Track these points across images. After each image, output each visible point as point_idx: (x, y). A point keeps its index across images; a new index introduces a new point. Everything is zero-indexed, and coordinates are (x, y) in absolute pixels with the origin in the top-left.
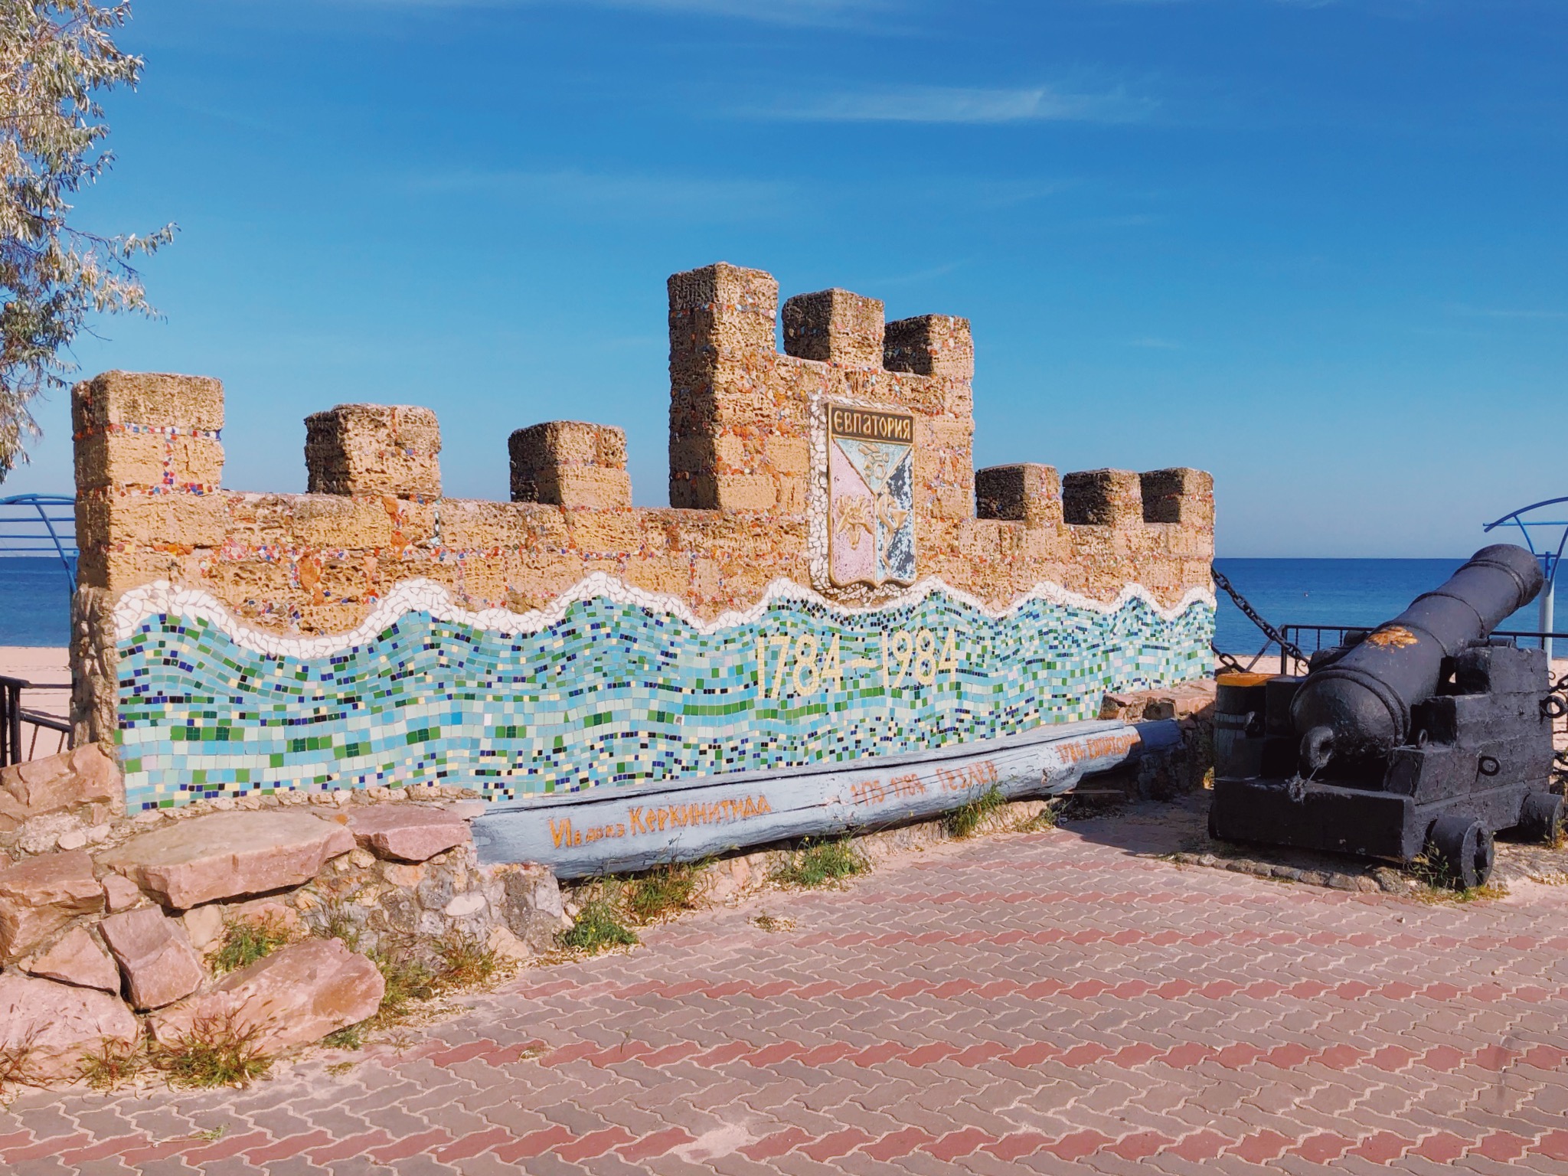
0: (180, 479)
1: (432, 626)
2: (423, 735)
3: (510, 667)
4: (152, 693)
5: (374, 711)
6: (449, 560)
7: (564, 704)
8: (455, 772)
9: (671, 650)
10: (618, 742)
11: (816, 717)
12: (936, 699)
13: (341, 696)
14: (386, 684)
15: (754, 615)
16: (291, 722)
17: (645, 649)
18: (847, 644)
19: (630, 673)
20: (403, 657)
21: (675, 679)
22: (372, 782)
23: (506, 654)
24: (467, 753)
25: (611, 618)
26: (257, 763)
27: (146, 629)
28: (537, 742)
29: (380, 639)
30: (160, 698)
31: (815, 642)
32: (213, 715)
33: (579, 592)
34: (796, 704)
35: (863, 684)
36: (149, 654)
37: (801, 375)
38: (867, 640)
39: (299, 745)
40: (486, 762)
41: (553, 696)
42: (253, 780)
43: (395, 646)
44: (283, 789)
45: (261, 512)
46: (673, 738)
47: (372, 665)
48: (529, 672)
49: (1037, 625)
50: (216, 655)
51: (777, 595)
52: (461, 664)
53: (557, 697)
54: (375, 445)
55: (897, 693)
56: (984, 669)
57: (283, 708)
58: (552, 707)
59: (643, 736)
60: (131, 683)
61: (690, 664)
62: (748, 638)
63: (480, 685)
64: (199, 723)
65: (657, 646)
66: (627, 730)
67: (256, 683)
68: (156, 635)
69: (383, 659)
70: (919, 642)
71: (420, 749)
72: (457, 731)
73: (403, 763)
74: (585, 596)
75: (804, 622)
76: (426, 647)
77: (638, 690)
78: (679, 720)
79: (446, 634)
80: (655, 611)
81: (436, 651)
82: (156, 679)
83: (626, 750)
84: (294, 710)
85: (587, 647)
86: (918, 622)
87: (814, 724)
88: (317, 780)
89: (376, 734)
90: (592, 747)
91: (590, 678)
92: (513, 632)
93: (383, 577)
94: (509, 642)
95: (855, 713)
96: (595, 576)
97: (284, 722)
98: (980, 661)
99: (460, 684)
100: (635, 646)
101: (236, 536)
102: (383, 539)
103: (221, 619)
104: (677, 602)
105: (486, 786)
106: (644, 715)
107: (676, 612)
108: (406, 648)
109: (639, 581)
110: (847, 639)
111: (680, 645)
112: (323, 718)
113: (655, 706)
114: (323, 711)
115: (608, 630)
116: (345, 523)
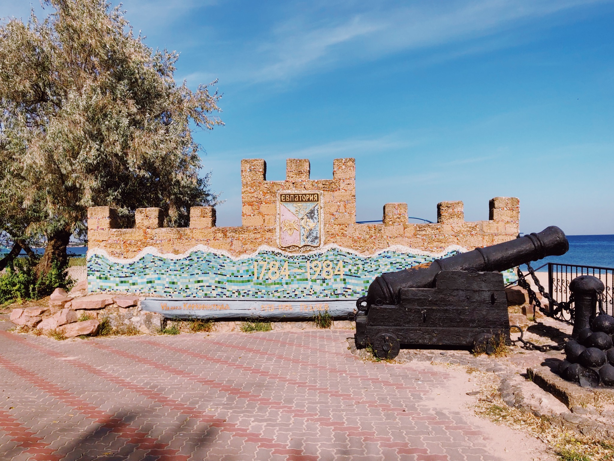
0: (100, 228)
1: (153, 257)
2: (151, 282)
3: (173, 267)
4: (93, 270)
5: (139, 276)
6: (158, 242)
7: (189, 277)
8: (159, 291)
9: (223, 265)
10: (205, 288)
11: (278, 286)
12: (333, 283)
13: (131, 272)
14: (142, 270)
15: (254, 255)
16: (120, 277)
17: (214, 264)
18: (291, 264)
19: (209, 270)
20: (145, 264)
21: (224, 272)
22: (138, 292)
23: (173, 264)
24: (162, 287)
25: (203, 256)
26: (113, 285)
27: (92, 257)
28: (180, 286)
29: (140, 260)
30: (95, 271)
31: (278, 264)
32: (104, 274)
33: (194, 249)
34: (269, 281)
35: (298, 277)
36: (92, 262)
37: (273, 186)
38: (300, 264)
39: (122, 282)
40: (167, 290)
41: (185, 275)
42: (112, 288)
43: (143, 262)
44: (118, 291)
45: (116, 233)
46: (223, 288)
47: (138, 266)
48: (179, 269)
49: (389, 260)
50: (105, 263)
51: (262, 250)
52: (160, 266)
53: (187, 275)
54: (141, 217)
55: (315, 281)
56: (359, 275)
57: (118, 274)
58: (185, 278)
59: (213, 287)
60: (89, 267)
61: (229, 269)
62: (251, 262)
63: (165, 271)
64: (102, 276)
65: (218, 264)
66: (208, 285)
67: (112, 268)
68: (94, 258)
69: (141, 264)
70: (324, 265)
71: (150, 285)
72: (159, 282)
73: (145, 288)
74: (195, 250)
75: (272, 258)
76: (151, 262)
77: (211, 274)
78: (225, 283)
79: (156, 259)
80: (217, 254)
81: (154, 263)
82: (94, 267)
83: (208, 290)
84: (121, 274)
85: (196, 263)
86: (324, 258)
87: (277, 288)
88: (126, 290)
89: (139, 281)
90: (197, 289)
91: (196, 271)
92: (174, 259)
93: (142, 246)
94: (173, 262)
95: (294, 286)
96: (199, 245)
97: (119, 277)
98: (356, 272)
99: (160, 271)
100: (211, 263)
101: (111, 238)
102: (141, 238)
103: (106, 255)
104: (225, 252)
105: (167, 295)
106: (214, 281)
107: (225, 254)
108: (146, 262)
109: (213, 246)
110: (291, 263)
111: (226, 263)
112: (127, 277)
113: (217, 279)
114: (127, 275)
115: (202, 259)
116: (133, 235)
